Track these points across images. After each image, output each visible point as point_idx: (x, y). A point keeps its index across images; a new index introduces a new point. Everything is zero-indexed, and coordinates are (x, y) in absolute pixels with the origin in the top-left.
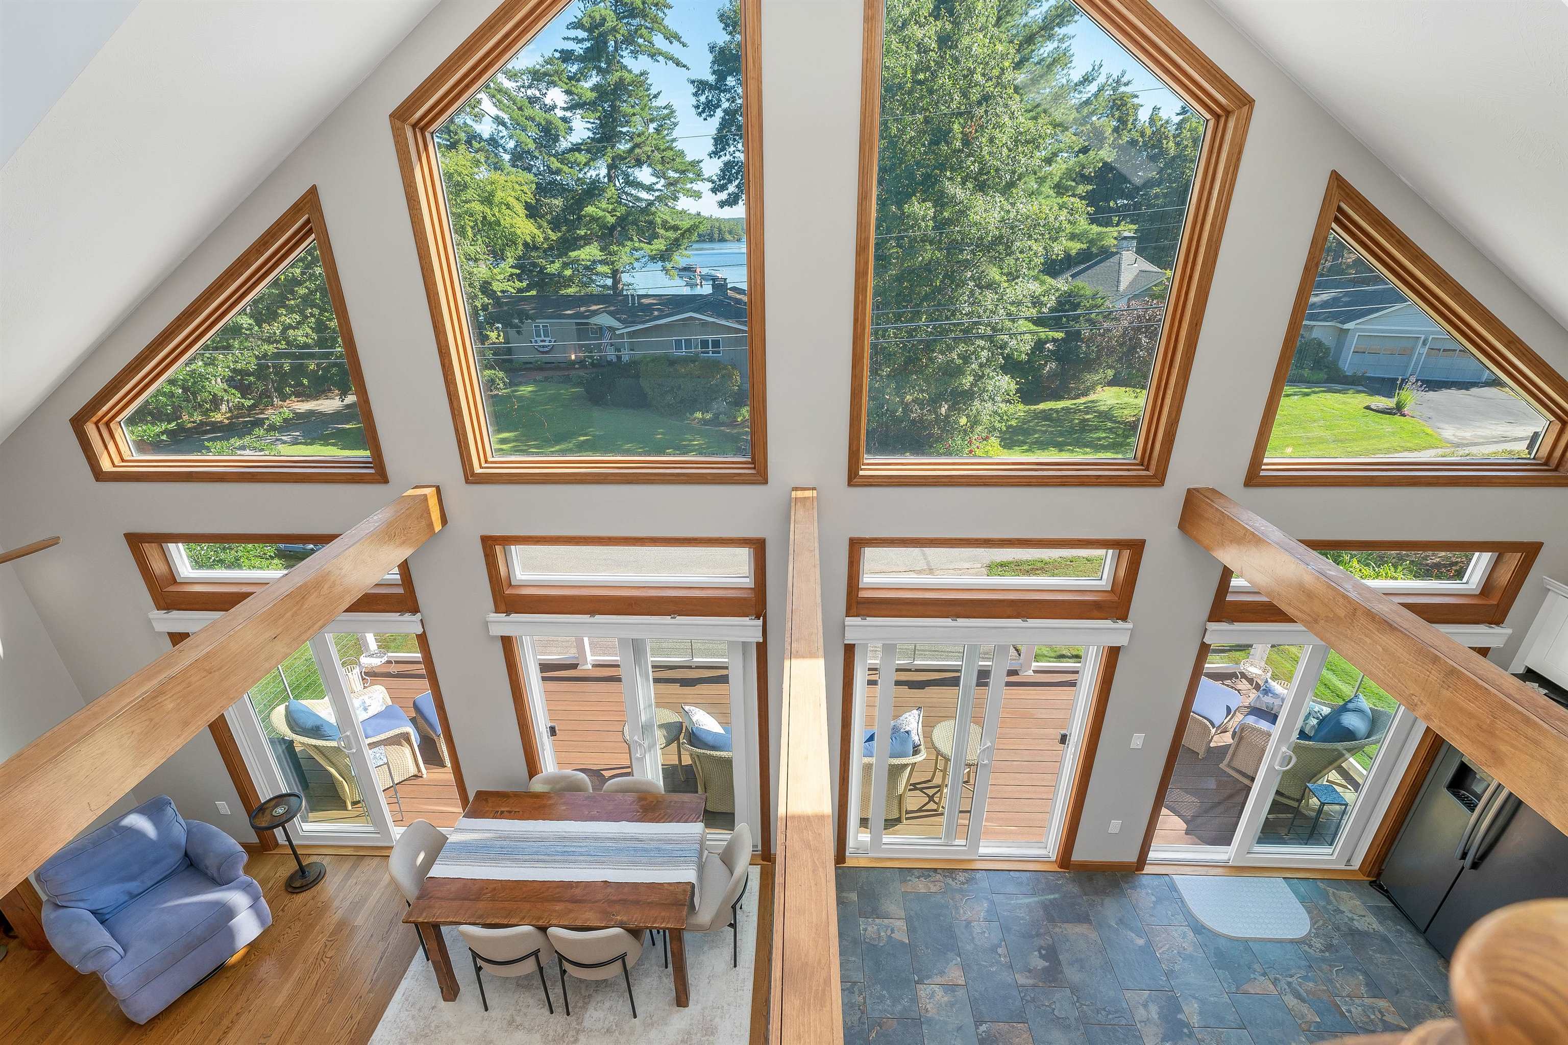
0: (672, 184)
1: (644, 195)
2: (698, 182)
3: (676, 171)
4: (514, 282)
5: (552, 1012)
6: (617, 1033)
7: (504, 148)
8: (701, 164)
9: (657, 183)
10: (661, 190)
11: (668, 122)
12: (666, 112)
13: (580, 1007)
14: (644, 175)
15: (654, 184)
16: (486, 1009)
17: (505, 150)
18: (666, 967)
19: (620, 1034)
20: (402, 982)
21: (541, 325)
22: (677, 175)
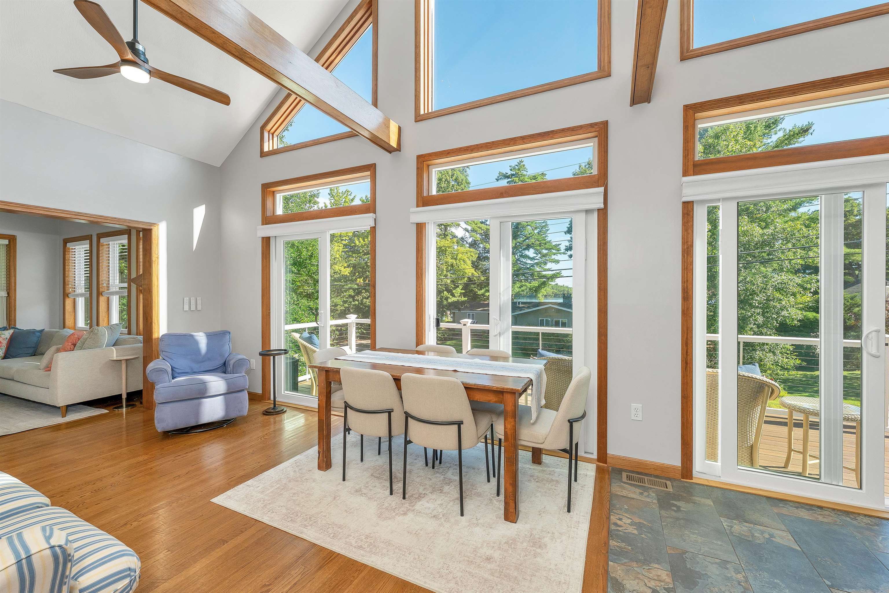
0: (544, 256)
1: (529, 261)
2: (558, 255)
3: (546, 249)
4: (461, 298)
5: (391, 494)
6: (443, 520)
7: (466, 242)
8: (560, 246)
9: (536, 257)
10: (538, 259)
11: (544, 229)
12: (544, 224)
13: (416, 498)
14: (531, 253)
15: (535, 257)
16: (344, 480)
17: (467, 243)
18: (498, 495)
19: (445, 521)
20: (298, 456)
21: (471, 314)
22: (547, 251)
